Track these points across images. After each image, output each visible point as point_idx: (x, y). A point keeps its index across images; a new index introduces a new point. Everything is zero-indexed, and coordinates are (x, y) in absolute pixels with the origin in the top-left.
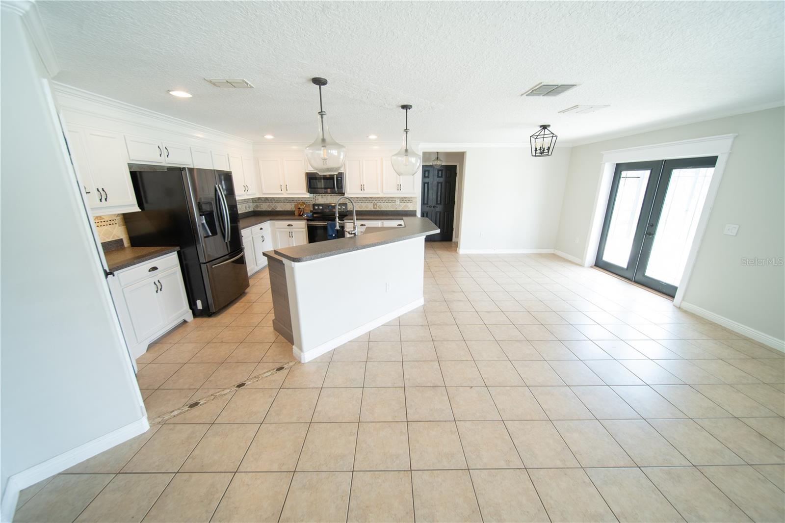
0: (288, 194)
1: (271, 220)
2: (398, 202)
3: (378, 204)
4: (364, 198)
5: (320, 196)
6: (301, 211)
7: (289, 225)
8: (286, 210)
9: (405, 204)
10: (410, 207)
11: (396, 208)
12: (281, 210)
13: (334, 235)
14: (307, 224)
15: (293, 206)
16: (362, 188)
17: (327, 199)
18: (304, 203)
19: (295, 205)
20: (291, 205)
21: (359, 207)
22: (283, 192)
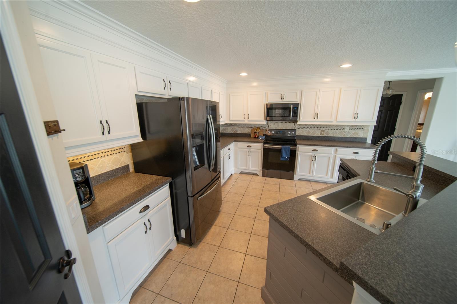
0: (248, 121)
1: (235, 141)
2: (347, 130)
3: (326, 131)
4: (312, 125)
5: (273, 123)
6: (257, 134)
7: (248, 146)
8: (244, 133)
9: (354, 131)
10: (361, 134)
11: (345, 135)
12: (241, 133)
13: (286, 157)
14: (264, 146)
15: (250, 130)
16: (316, 116)
17: (278, 126)
18: (259, 128)
19: (252, 129)
20: (249, 129)
21: (307, 133)
22: (245, 120)
